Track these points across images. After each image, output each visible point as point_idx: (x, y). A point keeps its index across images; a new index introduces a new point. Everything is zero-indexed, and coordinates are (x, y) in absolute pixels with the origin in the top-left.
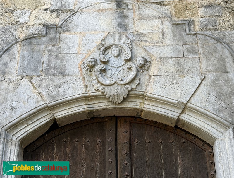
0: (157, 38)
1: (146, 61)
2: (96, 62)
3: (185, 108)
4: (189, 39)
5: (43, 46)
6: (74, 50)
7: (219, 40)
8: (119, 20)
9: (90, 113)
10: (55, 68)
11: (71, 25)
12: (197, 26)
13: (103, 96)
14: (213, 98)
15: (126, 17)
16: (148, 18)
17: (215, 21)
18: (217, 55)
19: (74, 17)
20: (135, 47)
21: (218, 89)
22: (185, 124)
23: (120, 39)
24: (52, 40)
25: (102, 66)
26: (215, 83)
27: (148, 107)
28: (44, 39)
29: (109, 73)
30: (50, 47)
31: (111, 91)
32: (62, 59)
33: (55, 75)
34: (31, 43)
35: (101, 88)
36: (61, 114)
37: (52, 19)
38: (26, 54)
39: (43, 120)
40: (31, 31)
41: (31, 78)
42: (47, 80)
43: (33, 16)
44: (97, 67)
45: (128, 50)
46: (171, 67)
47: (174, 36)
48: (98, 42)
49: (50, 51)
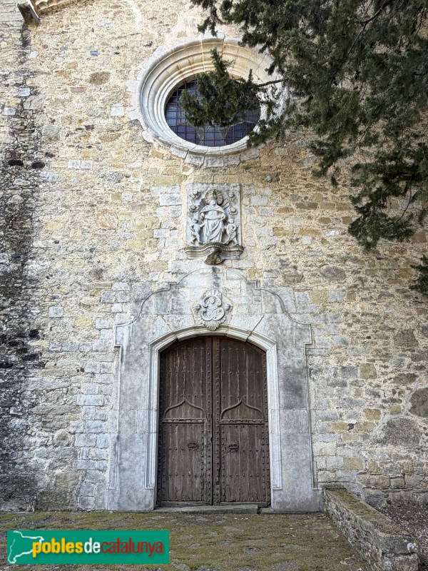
0: (237, 292)
1: (230, 307)
2: (200, 307)
3: (251, 333)
4: (256, 293)
5: (168, 296)
6: (187, 299)
7: (274, 294)
8: (215, 280)
9: (197, 335)
10: (176, 310)
11: (185, 283)
12: (262, 284)
13: (205, 327)
14: (267, 328)
15: (219, 278)
16: (232, 279)
17: (273, 281)
18: (272, 303)
19: (186, 278)
20: (224, 297)
21: (271, 323)
22: (251, 341)
23: (215, 293)
24: (174, 292)
25: (204, 310)
26: (269, 320)
27: (230, 332)
28: (169, 292)
29: (208, 314)
30: (173, 297)
31: (209, 324)
32: (180, 305)
33: (176, 314)
34: (161, 295)
35: (204, 322)
36: (180, 336)
37: (173, 279)
38: (159, 301)
39: (171, 339)
40: (161, 286)
41: (163, 316)
42: (172, 317)
43: (161, 277)
44: (201, 310)
45: (219, 300)
46: (244, 309)
47: (248, 290)
48: (201, 294)
49: (173, 300)
